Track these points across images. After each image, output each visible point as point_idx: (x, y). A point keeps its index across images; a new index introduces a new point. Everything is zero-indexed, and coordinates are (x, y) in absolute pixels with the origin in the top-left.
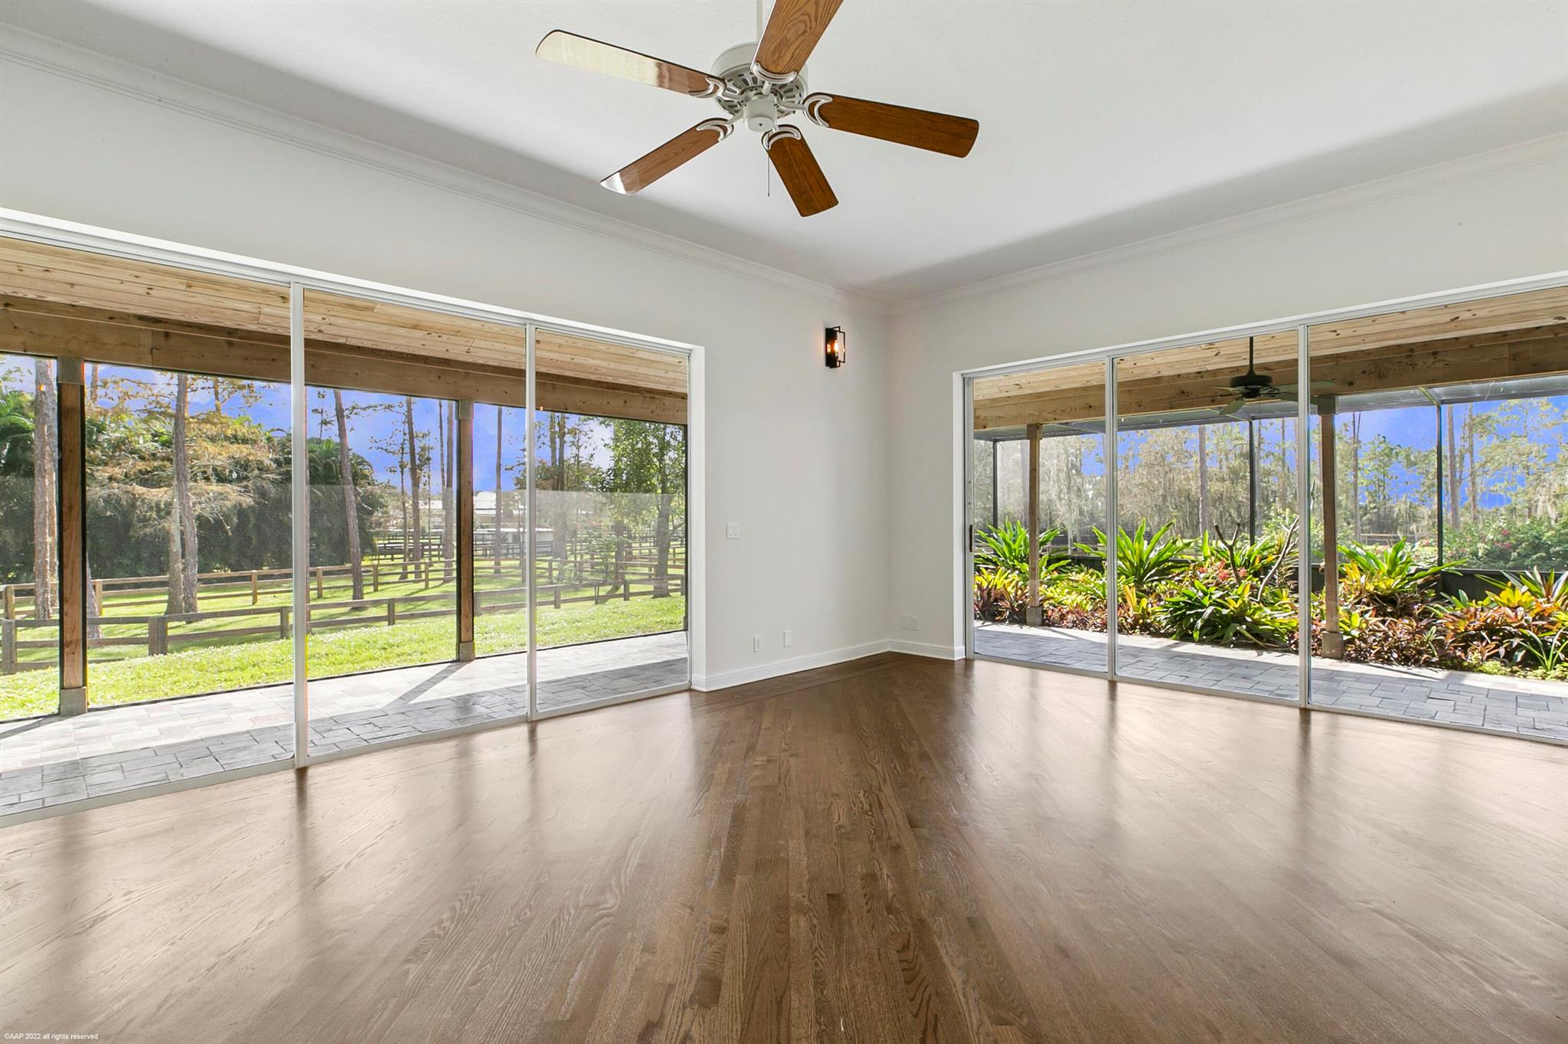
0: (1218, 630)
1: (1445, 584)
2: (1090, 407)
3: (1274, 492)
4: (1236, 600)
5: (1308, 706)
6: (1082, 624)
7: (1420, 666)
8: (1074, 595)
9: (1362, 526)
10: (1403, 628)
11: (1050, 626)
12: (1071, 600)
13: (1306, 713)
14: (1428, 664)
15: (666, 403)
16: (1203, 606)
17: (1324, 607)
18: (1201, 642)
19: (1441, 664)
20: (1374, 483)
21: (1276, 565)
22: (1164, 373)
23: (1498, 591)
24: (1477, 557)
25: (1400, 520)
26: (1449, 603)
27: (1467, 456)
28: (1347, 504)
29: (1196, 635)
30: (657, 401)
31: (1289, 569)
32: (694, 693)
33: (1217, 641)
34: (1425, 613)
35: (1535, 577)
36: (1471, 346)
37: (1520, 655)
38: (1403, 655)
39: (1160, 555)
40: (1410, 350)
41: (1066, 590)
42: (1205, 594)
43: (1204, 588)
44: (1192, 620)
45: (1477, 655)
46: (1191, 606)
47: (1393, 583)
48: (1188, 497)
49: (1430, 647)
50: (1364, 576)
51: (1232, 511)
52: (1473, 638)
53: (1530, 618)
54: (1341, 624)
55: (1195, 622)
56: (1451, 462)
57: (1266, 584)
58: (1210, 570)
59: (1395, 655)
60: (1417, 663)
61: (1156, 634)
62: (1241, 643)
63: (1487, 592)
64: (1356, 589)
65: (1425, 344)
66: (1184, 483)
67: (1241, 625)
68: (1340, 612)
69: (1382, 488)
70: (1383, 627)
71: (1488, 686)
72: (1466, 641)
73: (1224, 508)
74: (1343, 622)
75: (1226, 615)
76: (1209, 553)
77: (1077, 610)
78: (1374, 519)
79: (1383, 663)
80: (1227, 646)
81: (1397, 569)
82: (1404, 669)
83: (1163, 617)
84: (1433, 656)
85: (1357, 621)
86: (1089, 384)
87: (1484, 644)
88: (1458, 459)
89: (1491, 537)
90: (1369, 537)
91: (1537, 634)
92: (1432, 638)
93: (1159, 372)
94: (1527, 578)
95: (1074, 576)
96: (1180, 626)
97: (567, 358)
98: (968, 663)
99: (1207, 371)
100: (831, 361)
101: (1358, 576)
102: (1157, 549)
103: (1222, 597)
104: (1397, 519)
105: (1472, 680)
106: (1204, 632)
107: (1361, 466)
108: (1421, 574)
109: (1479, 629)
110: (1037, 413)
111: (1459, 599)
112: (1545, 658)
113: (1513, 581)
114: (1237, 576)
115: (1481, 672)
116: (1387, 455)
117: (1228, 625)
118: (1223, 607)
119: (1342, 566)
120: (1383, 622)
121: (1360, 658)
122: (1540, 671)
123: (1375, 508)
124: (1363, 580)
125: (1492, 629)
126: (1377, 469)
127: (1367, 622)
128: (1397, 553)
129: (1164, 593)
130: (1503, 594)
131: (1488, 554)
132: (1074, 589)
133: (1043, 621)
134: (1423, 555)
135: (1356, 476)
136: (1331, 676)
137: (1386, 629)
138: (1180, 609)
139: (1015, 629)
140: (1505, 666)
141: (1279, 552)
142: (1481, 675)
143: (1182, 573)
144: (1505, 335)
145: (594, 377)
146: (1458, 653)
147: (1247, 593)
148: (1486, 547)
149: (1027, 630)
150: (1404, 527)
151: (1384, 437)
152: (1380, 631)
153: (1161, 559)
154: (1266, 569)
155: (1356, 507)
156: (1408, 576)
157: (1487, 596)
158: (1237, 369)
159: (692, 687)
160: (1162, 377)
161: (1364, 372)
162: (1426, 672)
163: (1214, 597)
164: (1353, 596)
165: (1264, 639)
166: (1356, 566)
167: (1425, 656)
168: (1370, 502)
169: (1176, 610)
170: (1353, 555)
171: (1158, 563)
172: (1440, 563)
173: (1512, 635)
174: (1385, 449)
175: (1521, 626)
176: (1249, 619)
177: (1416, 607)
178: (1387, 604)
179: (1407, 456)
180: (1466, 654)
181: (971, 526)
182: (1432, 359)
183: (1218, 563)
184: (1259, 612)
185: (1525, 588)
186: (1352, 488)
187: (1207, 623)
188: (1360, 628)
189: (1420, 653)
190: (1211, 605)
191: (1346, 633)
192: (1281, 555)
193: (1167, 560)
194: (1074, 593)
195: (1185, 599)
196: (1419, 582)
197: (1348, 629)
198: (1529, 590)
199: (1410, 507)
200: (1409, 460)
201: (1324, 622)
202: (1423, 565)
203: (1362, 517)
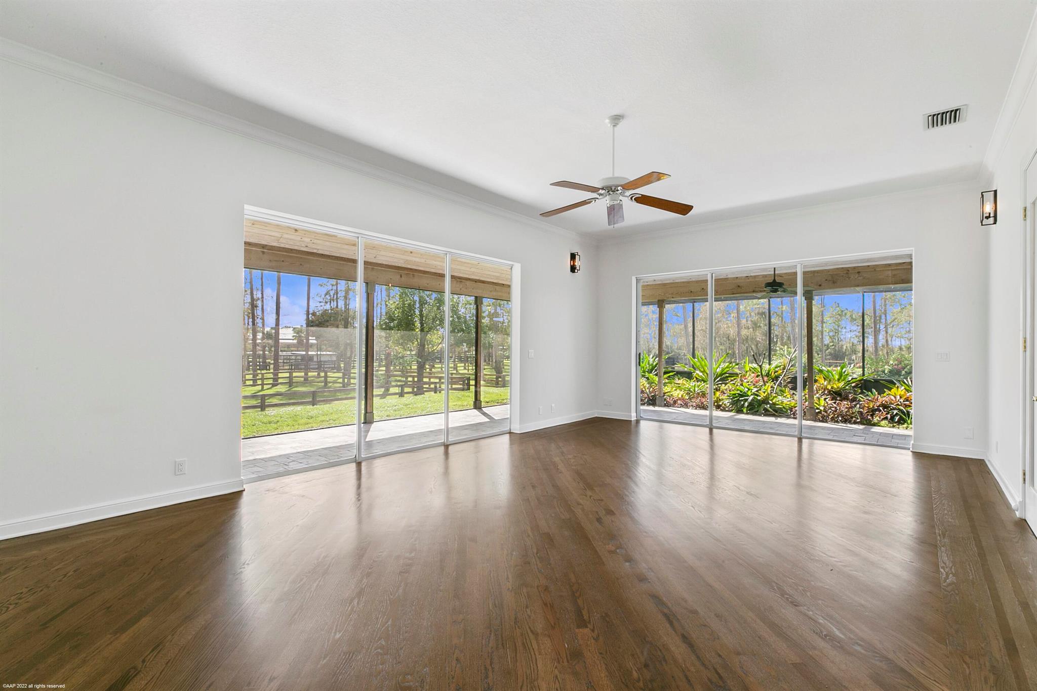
0: (756, 407)
1: (865, 385)
2: (691, 292)
3: (777, 336)
4: (764, 392)
5: (801, 437)
6: (686, 405)
7: (851, 424)
8: (678, 391)
9: (825, 356)
10: (844, 406)
11: (669, 407)
12: (677, 394)
13: (800, 440)
14: (855, 423)
15: (468, 284)
16: (748, 396)
17: (807, 396)
18: (747, 414)
19: (861, 423)
20: (833, 331)
21: (783, 376)
22: (729, 276)
23: (890, 389)
24: (885, 373)
25: (847, 353)
26: (867, 395)
27: (883, 317)
28: (817, 343)
29: (745, 410)
30: (463, 283)
31: (789, 378)
32: (512, 434)
33: (756, 413)
34: (854, 400)
35: (908, 383)
36: (875, 270)
37: (897, 419)
38: (844, 419)
39: (723, 370)
40: (847, 271)
41: (674, 388)
42: (749, 390)
43: (748, 387)
44: (742, 403)
45: (878, 418)
46: (741, 396)
47: (841, 385)
48: (728, 338)
49: (856, 415)
50: (826, 382)
51: (753, 346)
52: (876, 410)
53: (902, 400)
54: (815, 404)
55: (744, 404)
56: (874, 320)
57: (778, 385)
58: (749, 378)
59: (840, 419)
60: (850, 422)
61: (724, 410)
62: (767, 413)
63: (885, 390)
64: (822, 388)
65: (854, 268)
66: (726, 329)
67: (767, 405)
68: (815, 398)
69: (837, 334)
70: (835, 405)
71: (881, 431)
72: (873, 412)
73: (749, 344)
74: (816, 403)
75: (759, 400)
76: (748, 369)
77: (682, 399)
78: (832, 352)
79: (834, 422)
80: (760, 415)
81: (842, 378)
82: (845, 425)
83: (727, 402)
84: (858, 419)
85: (822, 402)
86: (691, 280)
87: (881, 413)
88: (878, 318)
89: (892, 363)
90: (830, 363)
91: (905, 408)
92: (857, 410)
93: (727, 276)
94: (904, 383)
95: (677, 381)
96: (737, 406)
97: (423, 261)
98: (638, 422)
99: (751, 276)
100: (573, 269)
101: (823, 382)
102: (721, 367)
103: (757, 391)
104: (845, 352)
105: (875, 429)
106: (748, 409)
107: (825, 320)
108: (854, 380)
109: (879, 406)
110: (663, 294)
111: (872, 393)
112: (907, 419)
113: (898, 384)
114: (764, 381)
115: (879, 426)
116: (840, 315)
117: (761, 405)
118: (758, 395)
119: (815, 376)
120: (835, 403)
121: (824, 420)
122: (905, 425)
123: (833, 345)
124: (825, 383)
125: (885, 407)
126: (834, 323)
127: (827, 403)
128: (842, 370)
129: (726, 390)
130: (892, 390)
131: (890, 372)
132: (679, 387)
133: (665, 404)
134: (855, 372)
135: (822, 327)
136: (811, 427)
137: (836, 406)
138: (736, 397)
139: (651, 408)
140: (890, 423)
141: (784, 369)
142: (879, 427)
143: (735, 379)
144: (890, 266)
145: (433, 271)
146: (869, 417)
147: (770, 389)
148: (889, 368)
149: (657, 408)
150: (848, 357)
151: (838, 304)
152: (833, 407)
153: (723, 372)
154: (777, 378)
155: (822, 345)
156: (848, 381)
157: (885, 392)
158: (765, 276)
159: (511, 431)
160: (728, 278)
161: (826, 280)
162: (854, 426)
163: (753, 391)
164: (821, 391)
165: (778, 412)
166: (822, 376)
167: (854, 419)
168: (830, 342)
169: (734, 398)
170: (821, 371)
171: (721, 374)
172: (863, 375)
173: (894, 409)
174: (839, 311)
175: (898, 405)
176: (771, 402)
177: (850, 395)
178: (837, 395)
179: (851, 316)
180: (873, 418)
181: (640, 353)
182: (857, 275)
183: (753, 375)
184: (775, 399)
185: (903, 388)
186: (820, 333)
187: (750, 404)
188: (824, 406)
189: (852, 418)
190: (752, 395)
191: (818, 409)
192: (785, 371)
193: (726, 373)
194: (678, 390)
195: (739, 392)
196: (853, 385)
197: (818, 407)
198: (905, 389)
199: (853, 345)
200: (852, 318)
201: (807, 403)
202: (855, 376)
203: (826, 351)
